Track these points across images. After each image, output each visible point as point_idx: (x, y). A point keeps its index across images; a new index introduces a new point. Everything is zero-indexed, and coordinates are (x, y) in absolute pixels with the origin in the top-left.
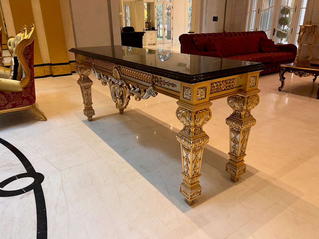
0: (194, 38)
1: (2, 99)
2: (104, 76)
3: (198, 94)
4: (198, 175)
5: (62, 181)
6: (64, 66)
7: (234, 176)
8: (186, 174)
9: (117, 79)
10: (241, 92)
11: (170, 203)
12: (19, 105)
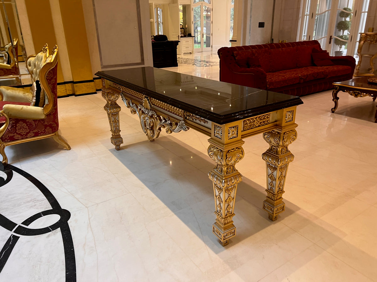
0: (235, 52)
1: (24, 128)
2: (133, 105)
3: (229, 133)
4: (232, 215)
5: (89, 219)
6: (88, 83)
7: (272, 215)
8: (219, 214)
9: (147, 109)
10: (277, 127)
11: (203, 243)
12: (42, 134)
